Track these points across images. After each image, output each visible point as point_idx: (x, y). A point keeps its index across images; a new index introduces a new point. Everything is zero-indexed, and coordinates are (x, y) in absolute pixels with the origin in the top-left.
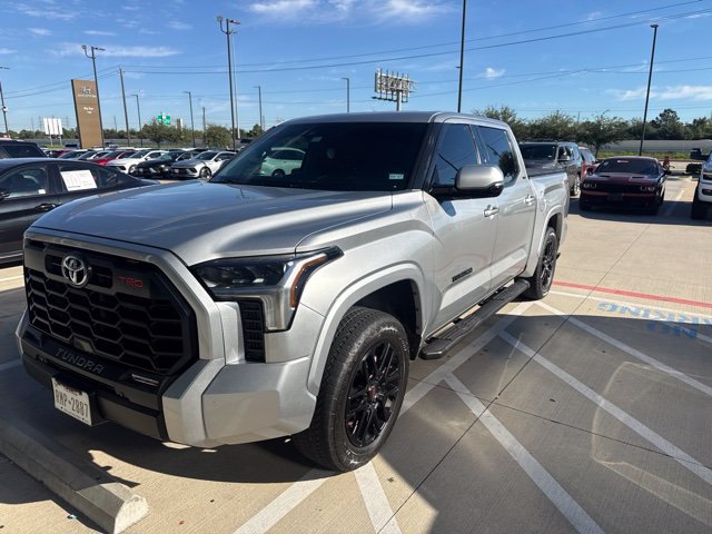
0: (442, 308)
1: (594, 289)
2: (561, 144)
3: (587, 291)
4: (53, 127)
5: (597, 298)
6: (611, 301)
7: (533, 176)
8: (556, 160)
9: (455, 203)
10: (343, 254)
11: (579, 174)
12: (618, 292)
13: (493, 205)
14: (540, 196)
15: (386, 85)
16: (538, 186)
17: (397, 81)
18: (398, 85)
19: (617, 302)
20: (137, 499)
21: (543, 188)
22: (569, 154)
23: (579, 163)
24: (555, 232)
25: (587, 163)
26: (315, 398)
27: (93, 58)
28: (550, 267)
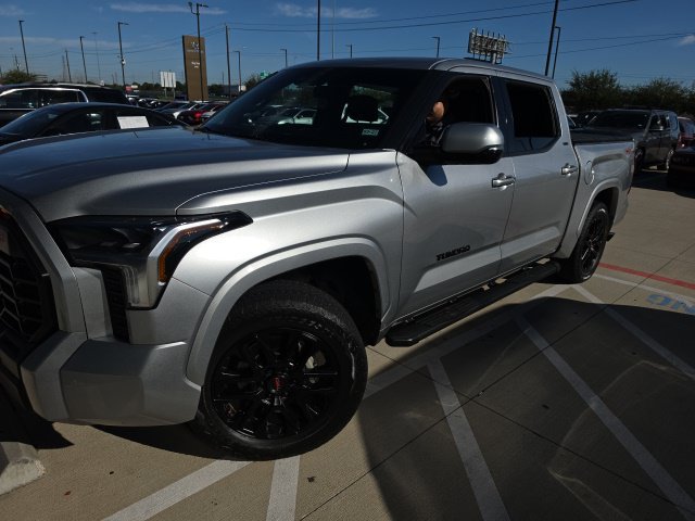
0: (417, 290)
1: (650, 276)
2: (658, 113)
3: (640, 278)
4: (168, 80)
5: (650, 287)
6: (665, 293)
7: (581, 143)
8: (646, 130)
9: (448, 169)
10: (252, 221)
11: (674, 146)
12: (679, 283)
13: (507, 174)
14: (585, 167)
15: (480, 46)
16: (586, 156)
17: (492, 42)
18: (493, 45)
19: (672, 295)
20: (26, 462)
21: (592, 156)
22: (665, 123)
23: (675, 133)
24: (608, 209)
25: (687, 136)
26: (199, 388)
27: (198, 14)
28: (596, 248)
